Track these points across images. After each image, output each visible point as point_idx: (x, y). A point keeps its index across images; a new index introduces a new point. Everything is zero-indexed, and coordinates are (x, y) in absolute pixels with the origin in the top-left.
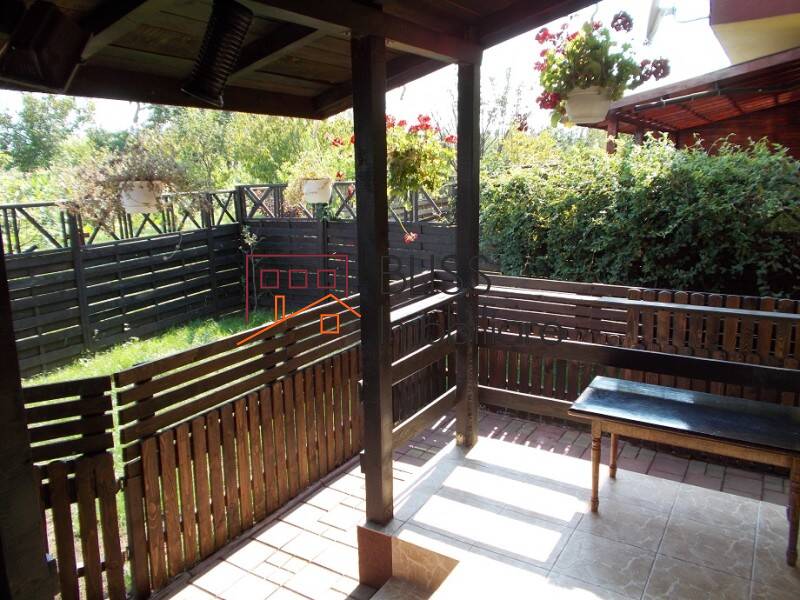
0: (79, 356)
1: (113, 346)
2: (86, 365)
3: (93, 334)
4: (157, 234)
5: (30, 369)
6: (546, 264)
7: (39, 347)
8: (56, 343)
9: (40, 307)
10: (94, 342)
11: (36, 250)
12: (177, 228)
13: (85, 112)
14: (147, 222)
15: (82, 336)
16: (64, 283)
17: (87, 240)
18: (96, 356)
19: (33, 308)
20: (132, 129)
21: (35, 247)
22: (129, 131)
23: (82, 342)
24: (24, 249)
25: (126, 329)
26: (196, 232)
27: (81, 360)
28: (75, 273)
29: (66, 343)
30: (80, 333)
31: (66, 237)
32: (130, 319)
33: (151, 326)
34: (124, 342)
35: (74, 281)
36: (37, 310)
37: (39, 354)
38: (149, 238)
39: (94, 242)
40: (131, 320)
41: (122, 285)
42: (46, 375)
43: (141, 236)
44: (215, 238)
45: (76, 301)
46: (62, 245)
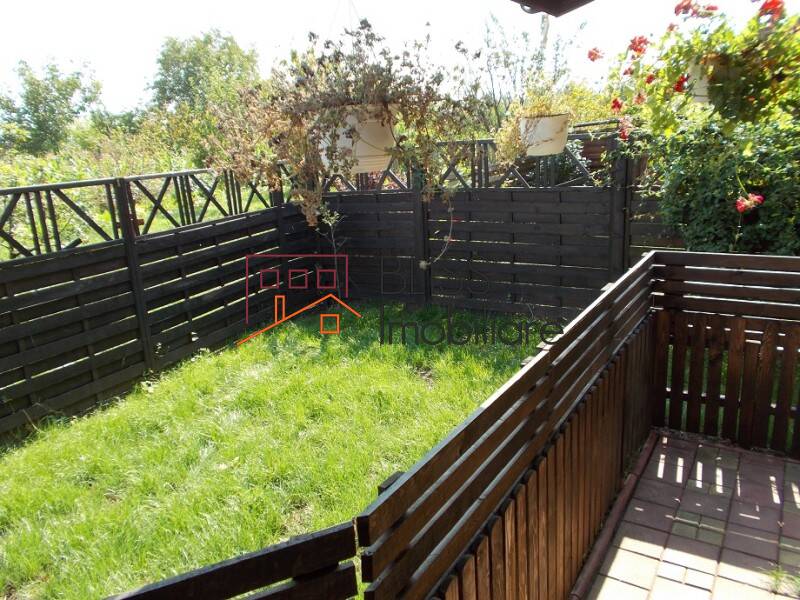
0: (139, 378)
1: (180, 361)
2: (151, 390)
3: (155, 348)
4: (222, 217)
5: (81, 401)
6: (759, 234)
7: (91, 372)
8: (113, 365)
9: (90, 319)
10: (156, 358)
11: (80, 245)
12: (243, 209)
13: (90, 91)
14: (211, 202)
15: (142, 352)
16: (116, 286)
17: (141, 228)
18: (162, 377)
19: (81, 322)
20: (137, 110)
21: (79, 241)
22: (134, 113)
23: (143, 360)
24: (65, 244)
25: (194, 339)
26: (263, 213)
27: (144, 383)
28: (130, 271)
29: (123, 363)
30: (141, 349)
31: (116, 226)
32: (198, 326)
33: (222, 332)
34: (193, 356)
35: (128, 283)
36: (87, 325)
37: (92, 380)
38: (213, 223)
39: (150, 231)
40: (200, 327)
41: (187, 284)
42: (104, 409)
43: (204, 221)
44: (286, 218)
45: (133, 308)
46: (112, 237)
